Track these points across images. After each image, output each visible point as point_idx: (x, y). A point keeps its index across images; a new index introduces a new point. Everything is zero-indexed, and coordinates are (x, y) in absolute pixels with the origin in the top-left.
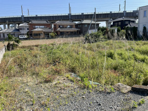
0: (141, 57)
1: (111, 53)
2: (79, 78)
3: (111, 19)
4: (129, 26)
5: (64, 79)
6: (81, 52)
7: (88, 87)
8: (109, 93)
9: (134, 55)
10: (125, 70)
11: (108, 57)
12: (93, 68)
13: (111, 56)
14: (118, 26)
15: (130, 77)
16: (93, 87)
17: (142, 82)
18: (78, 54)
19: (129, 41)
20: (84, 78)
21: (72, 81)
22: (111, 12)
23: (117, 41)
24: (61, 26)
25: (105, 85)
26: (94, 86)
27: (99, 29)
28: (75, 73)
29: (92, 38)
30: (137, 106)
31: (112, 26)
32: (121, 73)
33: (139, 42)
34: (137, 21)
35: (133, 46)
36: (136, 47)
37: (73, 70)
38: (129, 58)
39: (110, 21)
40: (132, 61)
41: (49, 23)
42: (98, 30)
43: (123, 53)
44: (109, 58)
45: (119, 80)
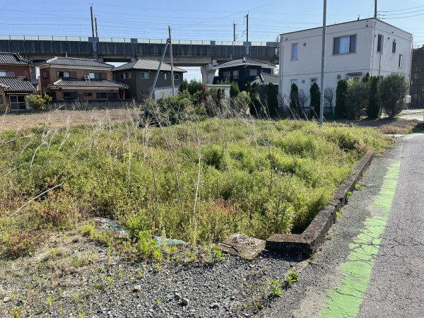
0: (286, 160)
1: (215, 154)
2: (123, 233)
3: (215, 62)
4: (258, 81)
5: (76, 241)
6: (130, 154)
7: (151, 256)
8: (210, 265)
9: (270, 157)
10: (251, 196)
11: (208, 164)
12: (166, 197)
13: (214, 160)
14: (232, 79)
15: (263, 213)
16: (165, 254)
17: (290, 226)
18: (121, 158)
19: (259, 121)
20: (140, 229)
21: (101, 244)
22: (213, 42)
23: (231, 121)
24: (66, 75)
25: (198, 242)
26: (168, 250)
27: (183, 86)
28: (112, 218)
29: (163, 110)
30: (279, 292)
31: (216, 80)
32: (241, 207)
33: (282, 123)
34: (276, 70)
35: (268, 133)
36: (276, 136)
37: (104, 210)
38: (259, 165)
39: (210, 67)
40: (267, 172)
41: (23, 61)
42: (181, 90)
43: (245, 151)
44: (211, 168)
45: (236, 226)
